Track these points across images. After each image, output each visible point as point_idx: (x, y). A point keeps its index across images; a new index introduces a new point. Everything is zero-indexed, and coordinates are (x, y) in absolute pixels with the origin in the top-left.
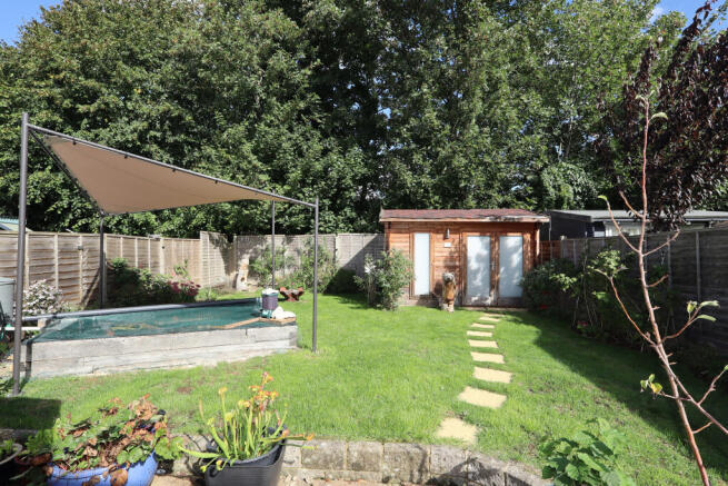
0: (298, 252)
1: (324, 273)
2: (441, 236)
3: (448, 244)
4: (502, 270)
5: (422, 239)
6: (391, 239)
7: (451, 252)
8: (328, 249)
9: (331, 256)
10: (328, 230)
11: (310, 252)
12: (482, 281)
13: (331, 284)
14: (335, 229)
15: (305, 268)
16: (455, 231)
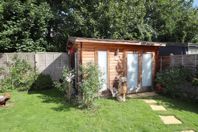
0: (8, 64)
1: (28, 77)
2: (114, 53)
3: (117, 58)
4: (143, 71)
5: (102, 55)
6: (83, 55)
7: (119, 63)
8: (30, 62)
9: (32, 66)
10: (29, 50)
11: (16, 64)
12: (134, 79)
13: (34, 84)
14: (34, 49)
15: (13, 75)
16: (121, 51)
